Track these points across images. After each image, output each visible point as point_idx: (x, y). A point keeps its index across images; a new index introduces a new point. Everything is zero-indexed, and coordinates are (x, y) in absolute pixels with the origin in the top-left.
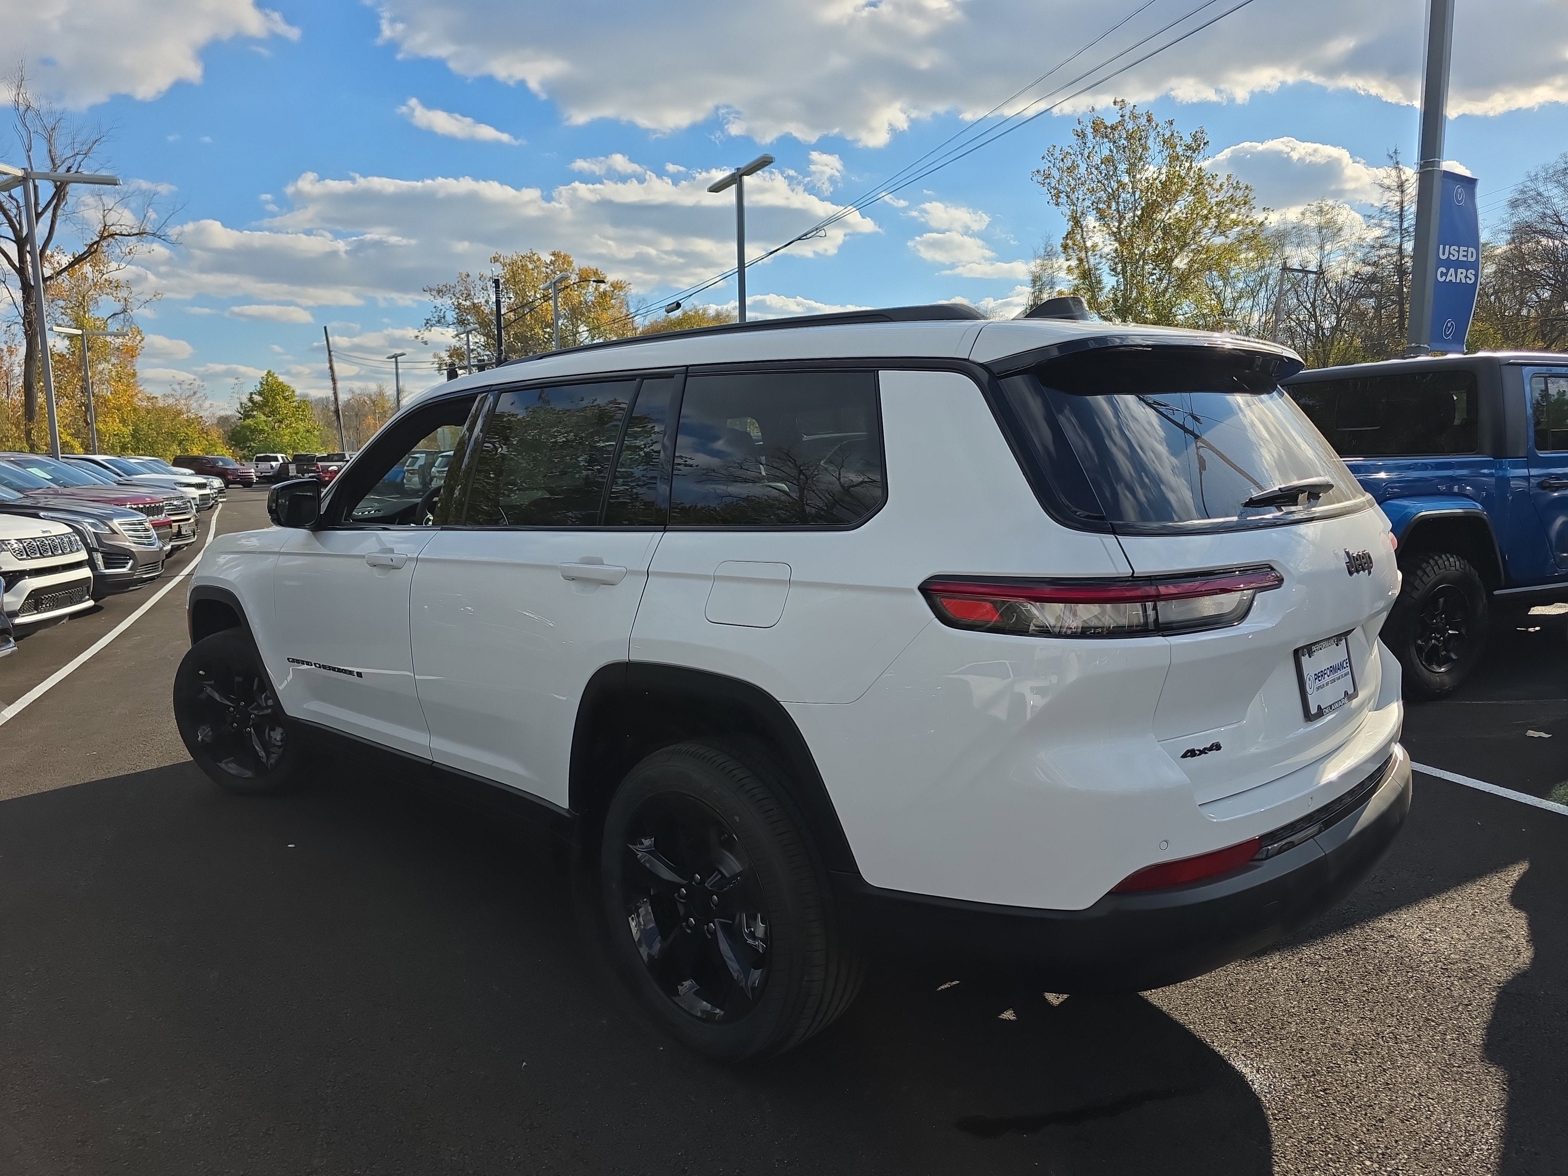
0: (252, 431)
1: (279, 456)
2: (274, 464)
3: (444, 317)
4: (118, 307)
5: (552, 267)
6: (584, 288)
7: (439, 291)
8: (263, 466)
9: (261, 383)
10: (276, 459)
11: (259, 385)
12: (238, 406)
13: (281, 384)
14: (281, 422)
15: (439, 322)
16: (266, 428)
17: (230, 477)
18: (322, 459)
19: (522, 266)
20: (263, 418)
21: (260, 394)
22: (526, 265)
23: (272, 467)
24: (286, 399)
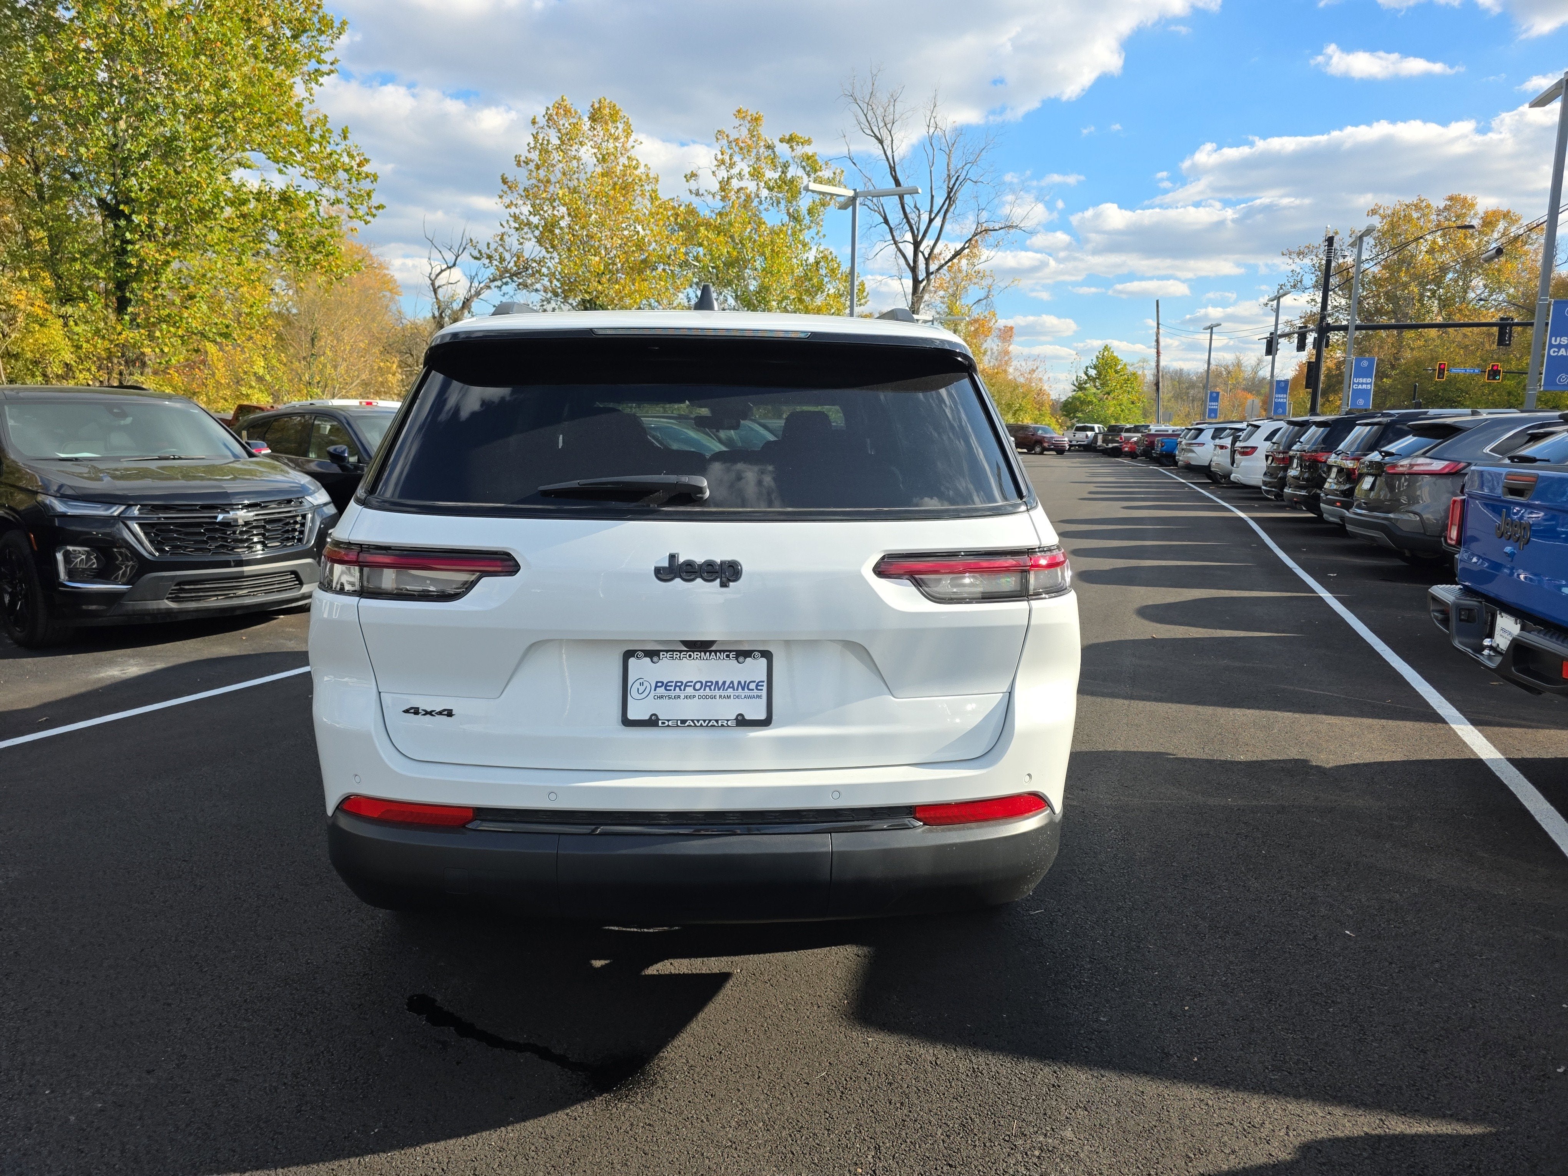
0: (1082, 403)
1: (1096, 426)
2: (1090, 434)
3: (1301, 282)
4: (982, 294)
5: (1445, 214)
6: (1486, 235)
7: (1299, 254)
8: (1081, 435)
9: (1097, 357)
10: (1092, 429)
11: (1095, 360)
12: (1074, 378)
13: (1115, 357)
14: (1108, 394)
15: (1294, 286)
16: (1094, 400)
17: (1046, 445)
18: (1128, 430)
19: (1405, 216)
20: (1094, 390)
21: (1095, 367)
22: (1410, 214)
23: (1087, 436)
24: (1117, 372)
